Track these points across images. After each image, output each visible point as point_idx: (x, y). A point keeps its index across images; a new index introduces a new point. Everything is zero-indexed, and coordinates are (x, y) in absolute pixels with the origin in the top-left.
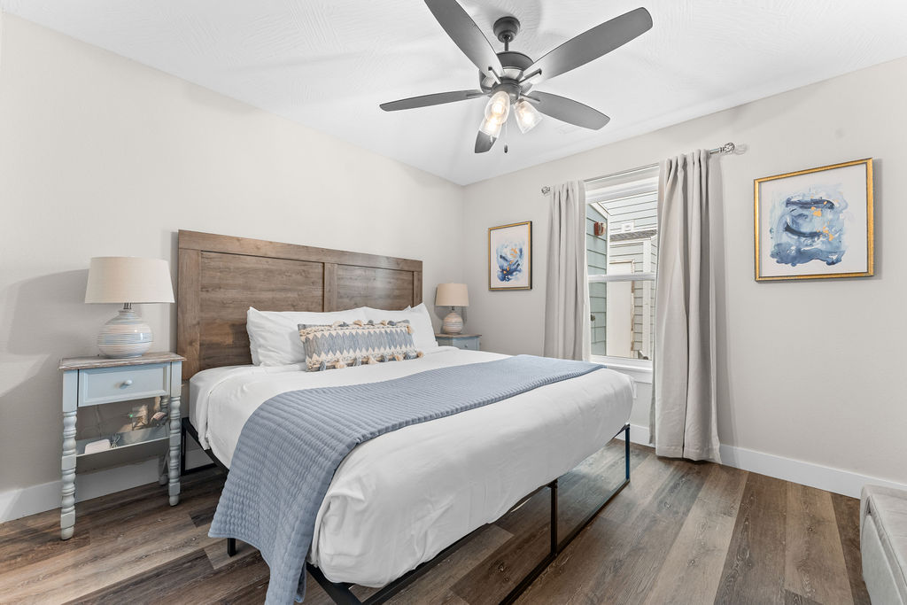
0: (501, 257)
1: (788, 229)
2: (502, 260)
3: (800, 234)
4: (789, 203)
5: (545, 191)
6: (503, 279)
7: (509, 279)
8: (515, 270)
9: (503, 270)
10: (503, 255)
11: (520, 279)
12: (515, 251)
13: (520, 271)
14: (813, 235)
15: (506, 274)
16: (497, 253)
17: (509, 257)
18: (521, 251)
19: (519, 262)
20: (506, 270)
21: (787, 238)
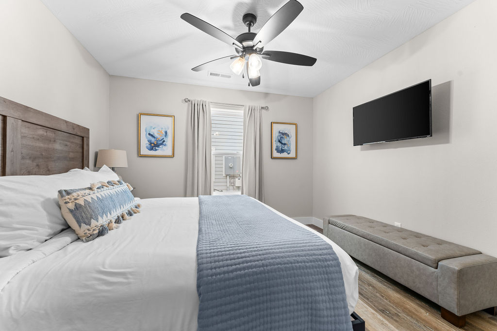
0: (149, 134)
1: (279, 141)
2: (150, 137)
3: (282, 143)
4: (279, 132)
5: (187, 101)
6: (151, 149)
7: (156, 150)
8: (162, 144)
9: (151, 143)
10: (152, 133)
11: (165, 150)
12: (161, 132)
13: (165, 145)
14: (285, 144)
15: (153, 146)
16: (146, 131)
17: (156, 135)
18: (166, 133)
19: (165, 139)
20: (154, 144)
21: (279, 144)
